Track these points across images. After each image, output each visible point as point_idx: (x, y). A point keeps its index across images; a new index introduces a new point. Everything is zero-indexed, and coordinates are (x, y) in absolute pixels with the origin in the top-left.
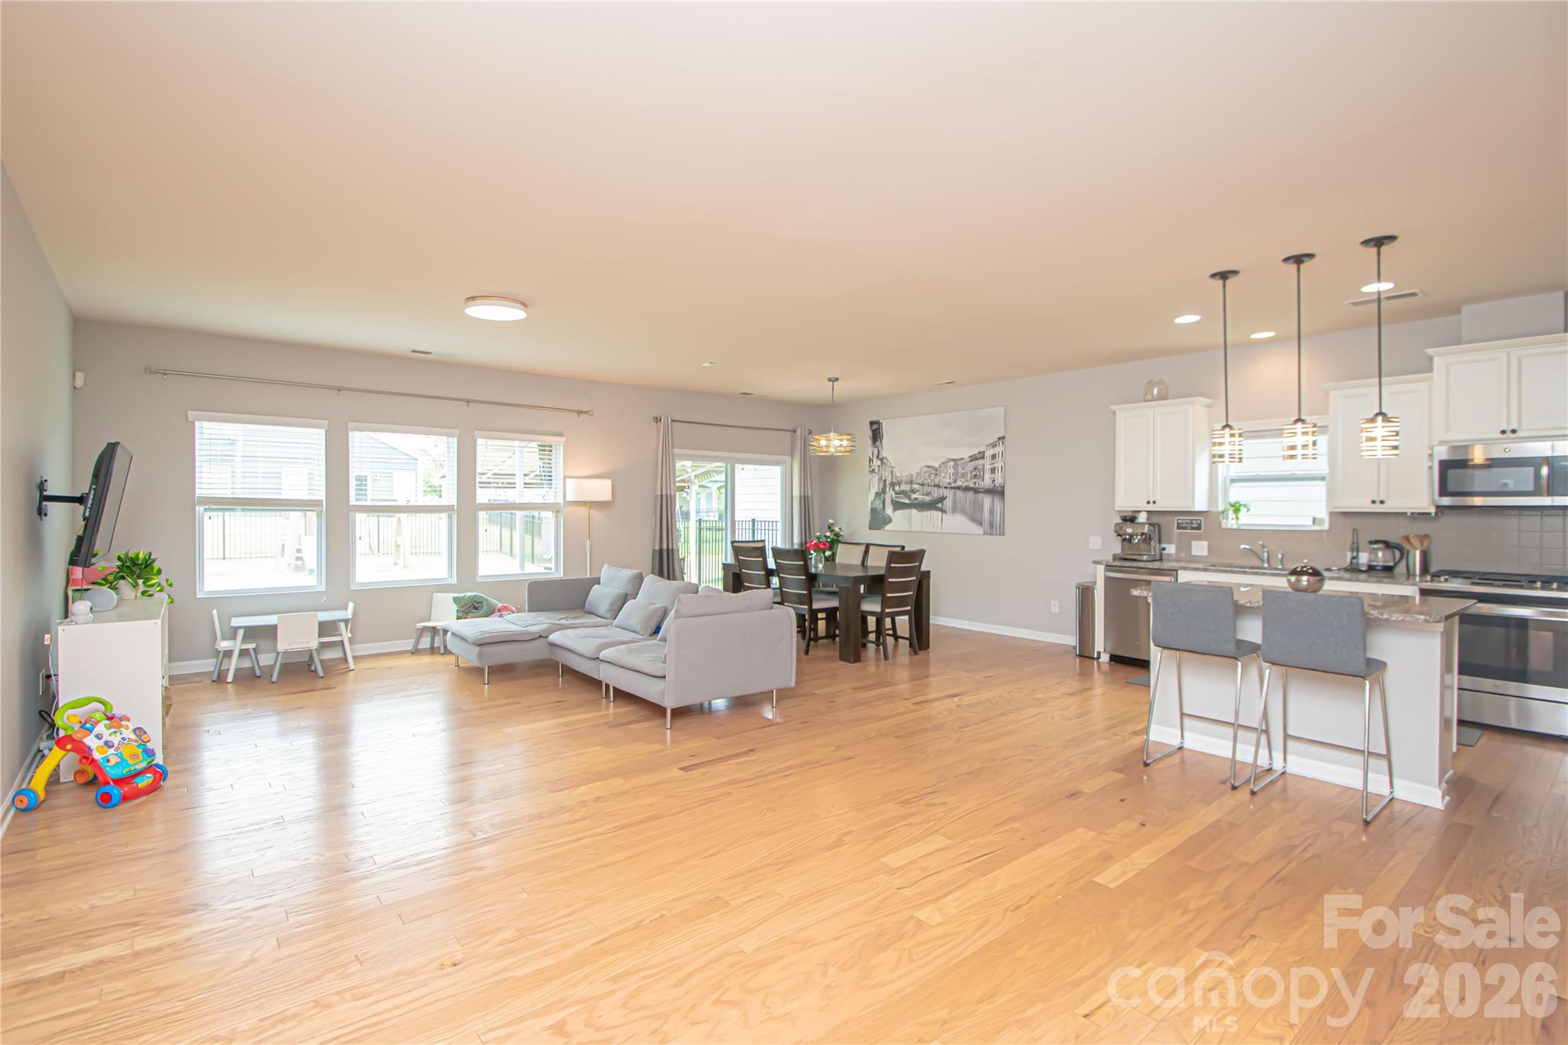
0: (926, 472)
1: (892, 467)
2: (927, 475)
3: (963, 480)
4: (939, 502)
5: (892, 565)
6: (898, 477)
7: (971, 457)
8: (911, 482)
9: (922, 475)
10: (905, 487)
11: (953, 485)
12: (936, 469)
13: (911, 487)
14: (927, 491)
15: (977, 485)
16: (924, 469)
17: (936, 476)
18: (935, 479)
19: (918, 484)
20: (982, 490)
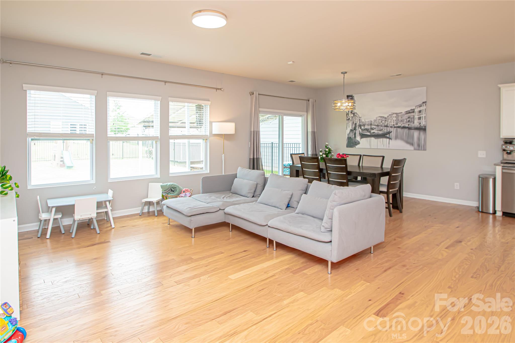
0: (379, 120)
1: (360, 117)
2: (380, 121)
3: (401, 123)
4: (387, 134)
5: (394, 167)
6: (363, 122)
7: (406, 112)
8: (371, 125)
9: (377, 121)
10: (366, 127)
11: (396, 126)
12: (386, 118)
13: (371, 127)
14: (380, 129)
15: (410, 126)
16: (378, 118)
17: (386, 121)
18: (385, 123)
19: (375, 125)
20: (413, 128)
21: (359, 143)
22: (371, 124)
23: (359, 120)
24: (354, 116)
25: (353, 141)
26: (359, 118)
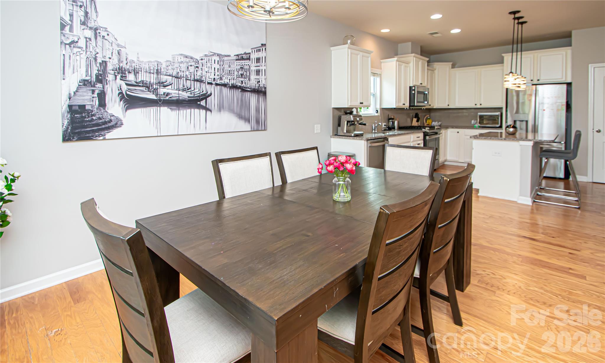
0: (182, 63)
1: (118, 45)
2: (184, 67)
3: (230, 77)
4: (202, 99)
7: (238, 55)
8: (158, 73)
9: (176, 65)
11: (219, 82)
12: (197, 61)
13: (156, 79)
14: (184, 86)
15: (244, 85)
16: (179, 57)
17: (197, 69)
18: (195, 73)
19: (170, 76)
20: (248, 89)
21: (116, 124)
22: (157, 70)
23: (115, 52)
24: (96, 38)
25: (94, 118)
26: (118, 49)
